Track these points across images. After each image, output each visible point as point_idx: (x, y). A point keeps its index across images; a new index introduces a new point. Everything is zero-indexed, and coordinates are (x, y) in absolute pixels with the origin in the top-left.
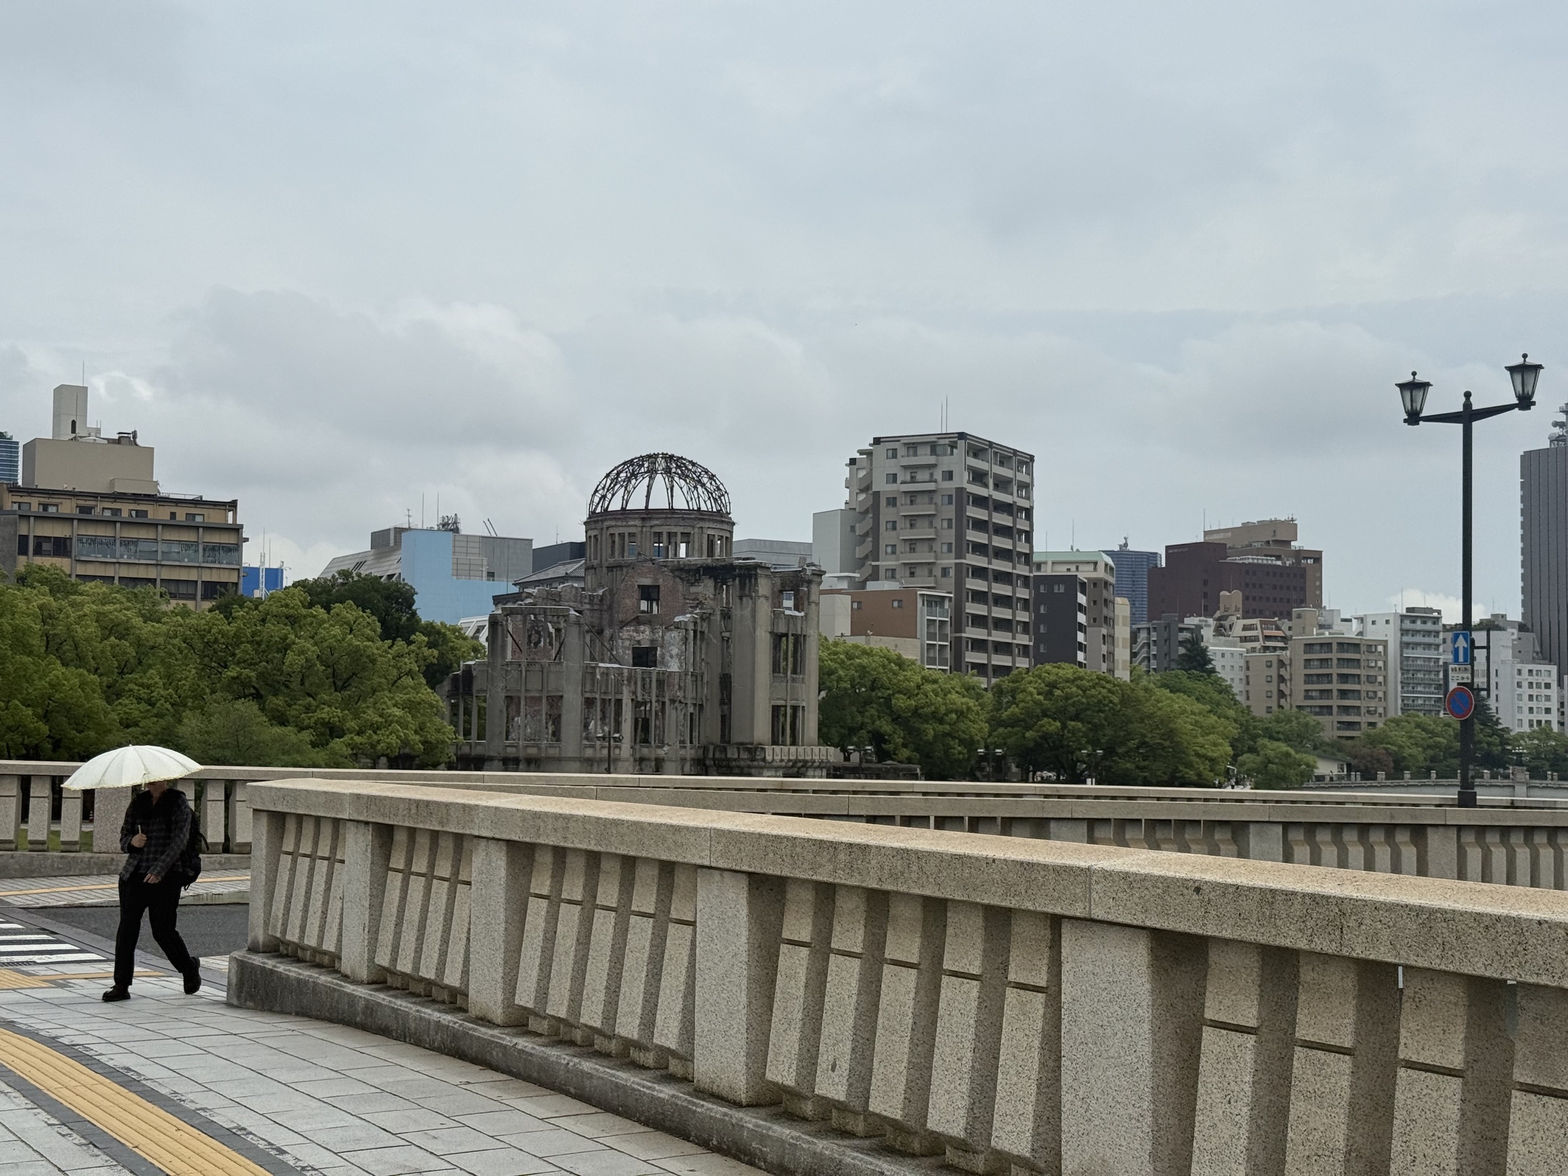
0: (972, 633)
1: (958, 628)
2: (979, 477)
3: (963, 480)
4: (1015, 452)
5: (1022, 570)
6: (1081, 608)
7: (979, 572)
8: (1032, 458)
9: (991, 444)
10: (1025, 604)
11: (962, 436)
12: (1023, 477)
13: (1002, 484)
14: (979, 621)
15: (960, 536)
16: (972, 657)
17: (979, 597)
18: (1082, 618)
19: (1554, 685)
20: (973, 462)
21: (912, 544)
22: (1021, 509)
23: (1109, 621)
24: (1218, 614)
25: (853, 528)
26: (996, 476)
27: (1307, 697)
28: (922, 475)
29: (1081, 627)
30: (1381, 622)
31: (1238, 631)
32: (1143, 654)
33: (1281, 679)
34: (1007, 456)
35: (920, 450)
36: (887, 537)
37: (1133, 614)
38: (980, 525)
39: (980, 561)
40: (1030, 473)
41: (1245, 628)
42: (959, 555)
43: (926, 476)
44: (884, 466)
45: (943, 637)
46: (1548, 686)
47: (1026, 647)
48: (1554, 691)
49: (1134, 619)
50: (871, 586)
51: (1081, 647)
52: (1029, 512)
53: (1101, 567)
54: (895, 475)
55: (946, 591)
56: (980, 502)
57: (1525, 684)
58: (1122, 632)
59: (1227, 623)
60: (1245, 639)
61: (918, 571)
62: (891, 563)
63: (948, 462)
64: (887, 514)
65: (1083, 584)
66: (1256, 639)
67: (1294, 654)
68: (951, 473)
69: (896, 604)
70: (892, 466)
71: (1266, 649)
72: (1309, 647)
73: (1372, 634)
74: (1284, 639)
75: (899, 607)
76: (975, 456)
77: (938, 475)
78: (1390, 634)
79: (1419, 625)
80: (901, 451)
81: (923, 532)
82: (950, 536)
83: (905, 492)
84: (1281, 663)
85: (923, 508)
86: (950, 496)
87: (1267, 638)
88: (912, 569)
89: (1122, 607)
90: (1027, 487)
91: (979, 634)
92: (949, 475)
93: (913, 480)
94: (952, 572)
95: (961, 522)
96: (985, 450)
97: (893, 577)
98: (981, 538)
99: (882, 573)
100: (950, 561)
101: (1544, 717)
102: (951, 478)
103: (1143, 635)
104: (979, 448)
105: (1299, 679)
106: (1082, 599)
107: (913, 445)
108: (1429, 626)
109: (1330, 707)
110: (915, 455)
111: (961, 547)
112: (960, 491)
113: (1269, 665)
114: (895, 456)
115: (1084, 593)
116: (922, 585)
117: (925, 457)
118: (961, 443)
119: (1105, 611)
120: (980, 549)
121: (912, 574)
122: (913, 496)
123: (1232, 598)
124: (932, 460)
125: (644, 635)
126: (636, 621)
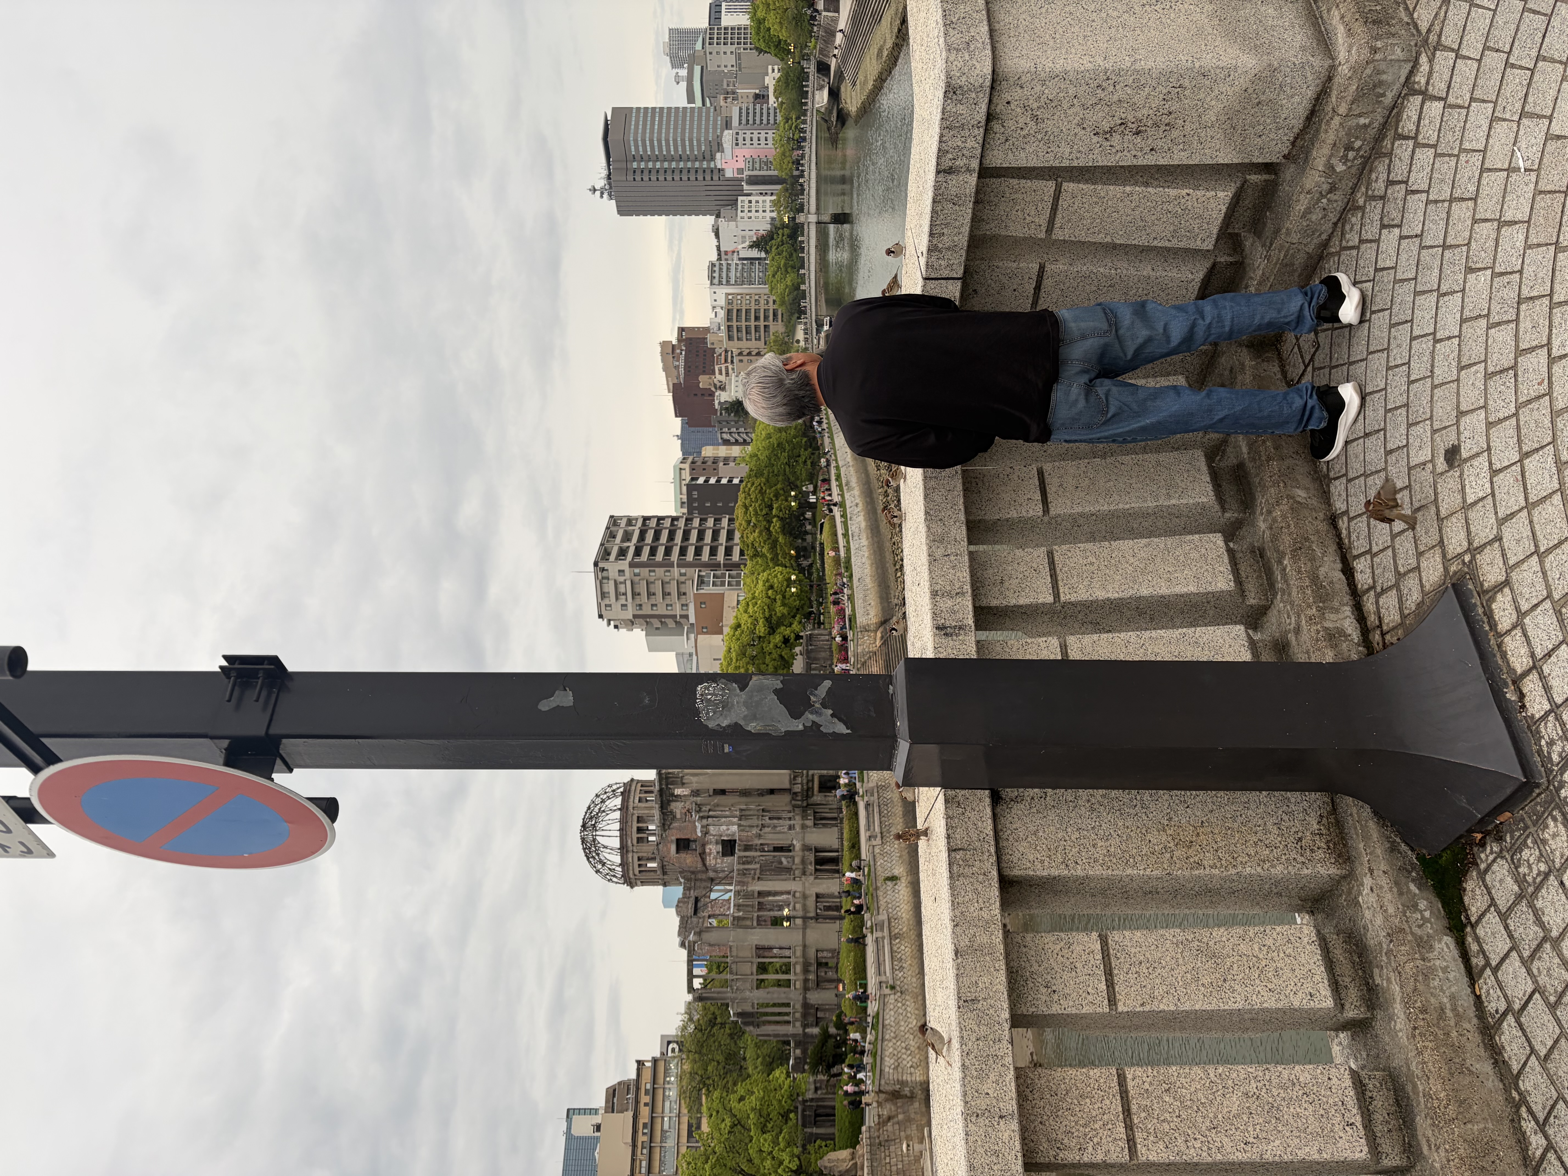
1: (718, 565)
2: (622, 553)
3: (624, 565)
4: (607, 528)
5: (681, 523)
6: (706, 481)
7: (683, 552)
8: (612, 517)
9: (602, 545)
10: (703, 520)
11: (596, 564)
12: (623, 523)
13: (627, 537)
14: (713, 552)
15: (660, 565)
16: (736, 557)
17: (698, 552)
18: (712, 481)
19: (750, 198)
20: (612, 557)
21: (665, 594)
22: (644, 524)
23: (715, 461)
24: (713, 389)
25: (657, 629)
27: (759, 339)
28: (622, 588)
29: (718, 481)
30: (715, 297)
31: (722, 378)
32: (736, 436)
33: (749, 354)
34: (610, 534)
35: (606, 590)
36: (661, 610)
37: (713, 445)
38: (653, 552)
39: (676, 551)
40: (621, 518)
41: (721, 373)
42: (672, 565)
43: (623, 586)
44: (616, 611)
45: (724, 576)
46: (750, 202)
47: (730, 520)
48: (753, 199)
50: (692, 620)
51: (730, 481)
52: (646, 519)
53: (683, 466)
54: (622, 605)
55: (694, 573)
56: (638, 552)
57: (750, 214)
59: (718, 384)
60: (727, 374)
61: (682, 590)
62: (678, 606)
63: (613, 572)
64: (647, 610)
65: (693, 479)
67: (735, 347)
69: (703, 606)
70: (616, 607)
71: (732, 362)
72: (730, 338)
73: (722, 302)
75: (704, 603)
76: (609, 554)
78: (722, 292)
79: (716, 275)
80: (607, 601)
81: (658, 588)
83: (633, 599)
84: (740, 354)
86: (635, 571)
87: (726, 361)
88: (681, 594)
89: (708, 451)
90: (630, 521)
91: (721, 551)
92: (621, 572)
93: (625, 594)
94: (683, 571)
95: (651, 564)
96: (605, 549)
97: (687, 605)
98: (661, 551)
99: (684, 613)
100: (676, 571)
102: (623, 571)
104: (604, 553)
105: (749, 344)
106: (701, 480)
107: (603, 595)
108: (717, 269)
109: (765, 326)
110: (608, 593)
111: (667, 564)
112: (632, 565)
114: (610, 606)
115: (697, 479)
116: (691, 590)
117: (610, 587)
118: (601, 565)
119: (709, 463)
120: (668, 552)
121: (685, 594)
122: (635, 594)
123: (704, 381)
124: (612, 583)
125: (713, 849)
126: (703, 855)
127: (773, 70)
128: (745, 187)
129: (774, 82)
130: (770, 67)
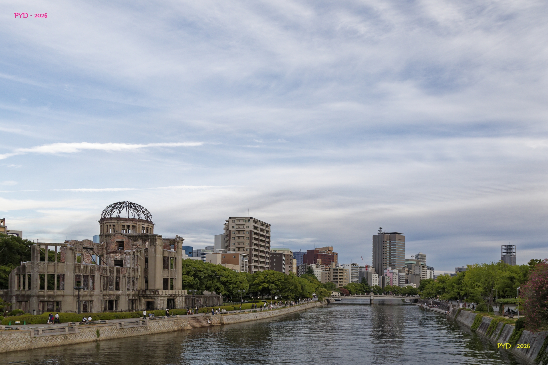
0: (254, 264)
1: (250, 263)
2: (256, 228)
3: (251, 228)
4: (266, 223)
5: (267, 250)
6: (283, 260)
7: (256, 250)
8: (270, 225)
9: (259, 221)
10: (268, 258)
11: (251, 218)
12: (267, 229)
13: (262, 230)
14: (256, 261)
15: (251, 241)
16: (254, 270)
17: (256, 256)
18: (283, 262)
19: (378, 277)
20: (254, 224)
21: (239, 243)
22: (267, 237)
23: (291, 263)
24: (317, 264)
25: (225, 239)
26: (260, 229)
27: (333, 280)
28: (241, 227)
29: (283, 264)
30: (347, 266)
31: (320, 267)
32: (300, 271)
33: (328, 276)
34: (263, 224)
36: (232, 241)
37: (297, 263)
38: (256, 239)
39: (256, 248)
40: (270, 229)
41: (322, 266)
42: (251, 246)
43: (242, 227)
44: (232, 224)
45: (246, 265)
46: (377, 278)
47: (268, 268)
48: (378, 279)
49: (298, 263)
50: (228, 252)
51: (283, 268)
52: (269, 237)
53: (289, 252)
54: (234, 227)
55: (247, 254)
56: (256, 234)
57: (373, 278)
58: (295, 266)
59: (318, 266)
60: (322, 269)
61: (240, 249)
62: (234, 247)
63: (248, 224)
64: (232, 236)
65: (284, 255)
66: (324, 269)
67: (331, 271)
68: (248, 226)
69: (234, 257)
70: (234, 224)
71: (326, 270)
72: (334, 270)
73: (346, 268)
74: (329, 269)
75: (235, 257)
76: (255, 223)
77: (245, 227)
78: (349, 268)
79: (354, 266)
80: (236, 221)
81: (242, 240)
82: (248, 241)
83: (237, 231)
84: (329, 273)
85: (241, 234)
86: (248, 232)
87: (326, 268)
88: (239, 249)
89: (294, 261)
90: (268, 232)
91: (256, 264)
92: (248, 227)
93: (239, 228)
94: (248, 250)
95: (251, 238)
96: (257, 222)
97: (234, 251)
98: (256, 242)
99: (231, 250)
100: (249, 247)
101: (376, 283)
102: (248, 228)
103: (300, 267)
104: (255, 221)
105: (332, 276)
106: (284, 258)
107: (239, 219)
108: (356, 266)
109: (338, 282)
110: (240, 222)
111: (251, 244)
112: (251, 231)
113: (326, 273)
114: (234, 222)
115: (284, 257)
116: (240, 253)
117: (242, 222)
118: (251, 220)
119: (290, 261)
120: (256, 245)
121: (239, 250)
122: (239, 231)
123: (320, 261)
124: (244, 223)
125: (118, 257)
126: (115, 252)
127: (415, 286)
128: (381, 276)
129: (411, 286)
130: (416, 285)
